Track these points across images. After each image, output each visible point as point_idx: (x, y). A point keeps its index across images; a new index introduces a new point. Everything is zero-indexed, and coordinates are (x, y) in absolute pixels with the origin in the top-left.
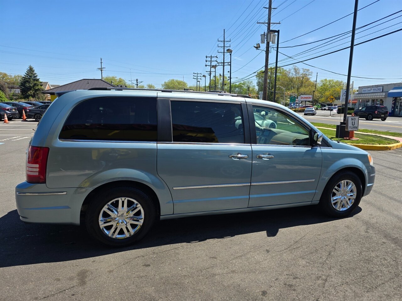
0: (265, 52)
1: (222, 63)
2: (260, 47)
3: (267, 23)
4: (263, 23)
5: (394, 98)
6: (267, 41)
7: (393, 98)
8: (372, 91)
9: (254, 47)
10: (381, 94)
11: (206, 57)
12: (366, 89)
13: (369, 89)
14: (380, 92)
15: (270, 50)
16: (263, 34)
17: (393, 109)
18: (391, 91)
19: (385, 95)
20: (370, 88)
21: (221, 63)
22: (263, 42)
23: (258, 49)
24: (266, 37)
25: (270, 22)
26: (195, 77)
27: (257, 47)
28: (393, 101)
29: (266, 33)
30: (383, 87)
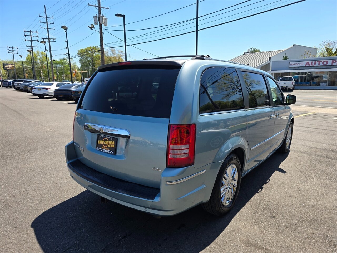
0: (99, 33)
1: (47, 39)
2: (94, 28)
3: (98, 7)
4: (94, 6)
6: (99, 22)
9: (88, 27)
11: (25, 31)
15: (103, 31)
16: (95, 16)
21: (45, 39)
22: (96, 23)
23: (92, 29)
24: (98, 19)
25: (100, 6)
26: (10, 52)
27: (92, 28)
29: (98, 16)
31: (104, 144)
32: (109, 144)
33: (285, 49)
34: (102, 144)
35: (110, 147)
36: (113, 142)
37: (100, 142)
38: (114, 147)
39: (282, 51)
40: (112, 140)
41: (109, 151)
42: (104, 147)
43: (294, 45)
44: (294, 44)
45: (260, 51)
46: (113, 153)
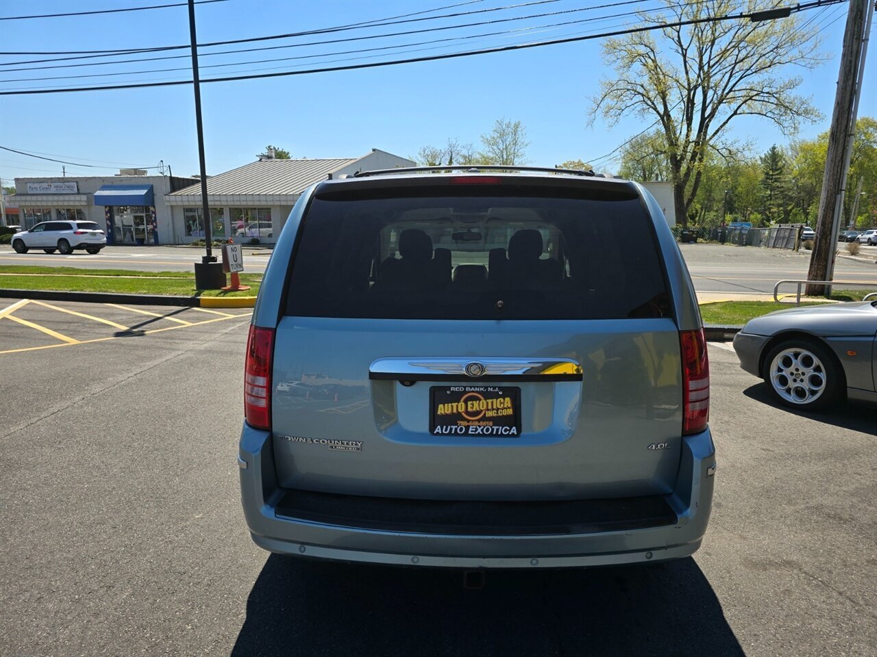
5: (108, 208)
7: (106, 207)
8: (53, 190)
10: (78, 198)
12: (37, 185)
13: (45, 185)
14: (73, 194)
17: (110, 231)
18: (99, 193)
19: (86, 199)
20: (47, 184)
28: (106, 213)
30: (77, 183)
31: (467, 412)
32: (488, 410)
33: (359, 157)
34: (459, 413)
35: (495, 415)
36: (508, 399)
37: (443, 409)
38: (511, 413)
39: (353, 161)
40: (503, 396)
41: (495, 428)
42: (468, 421)
43: (374, 150)
44: (374, 148)
45: (290, 155)
46: (514, 431)
